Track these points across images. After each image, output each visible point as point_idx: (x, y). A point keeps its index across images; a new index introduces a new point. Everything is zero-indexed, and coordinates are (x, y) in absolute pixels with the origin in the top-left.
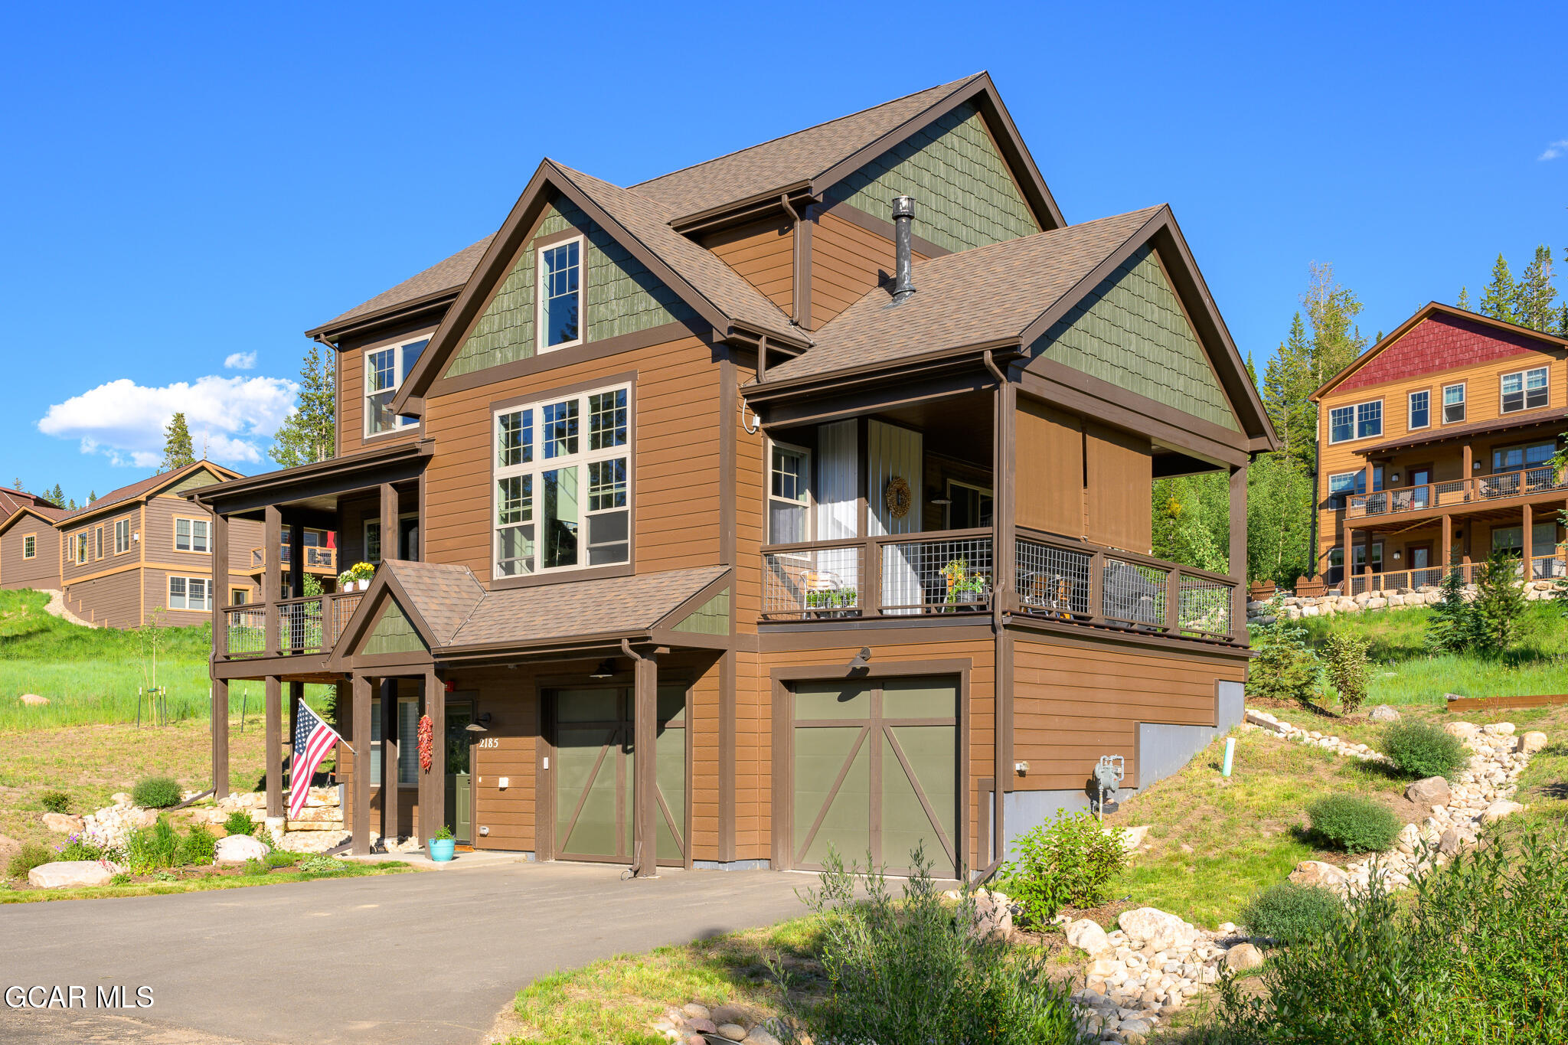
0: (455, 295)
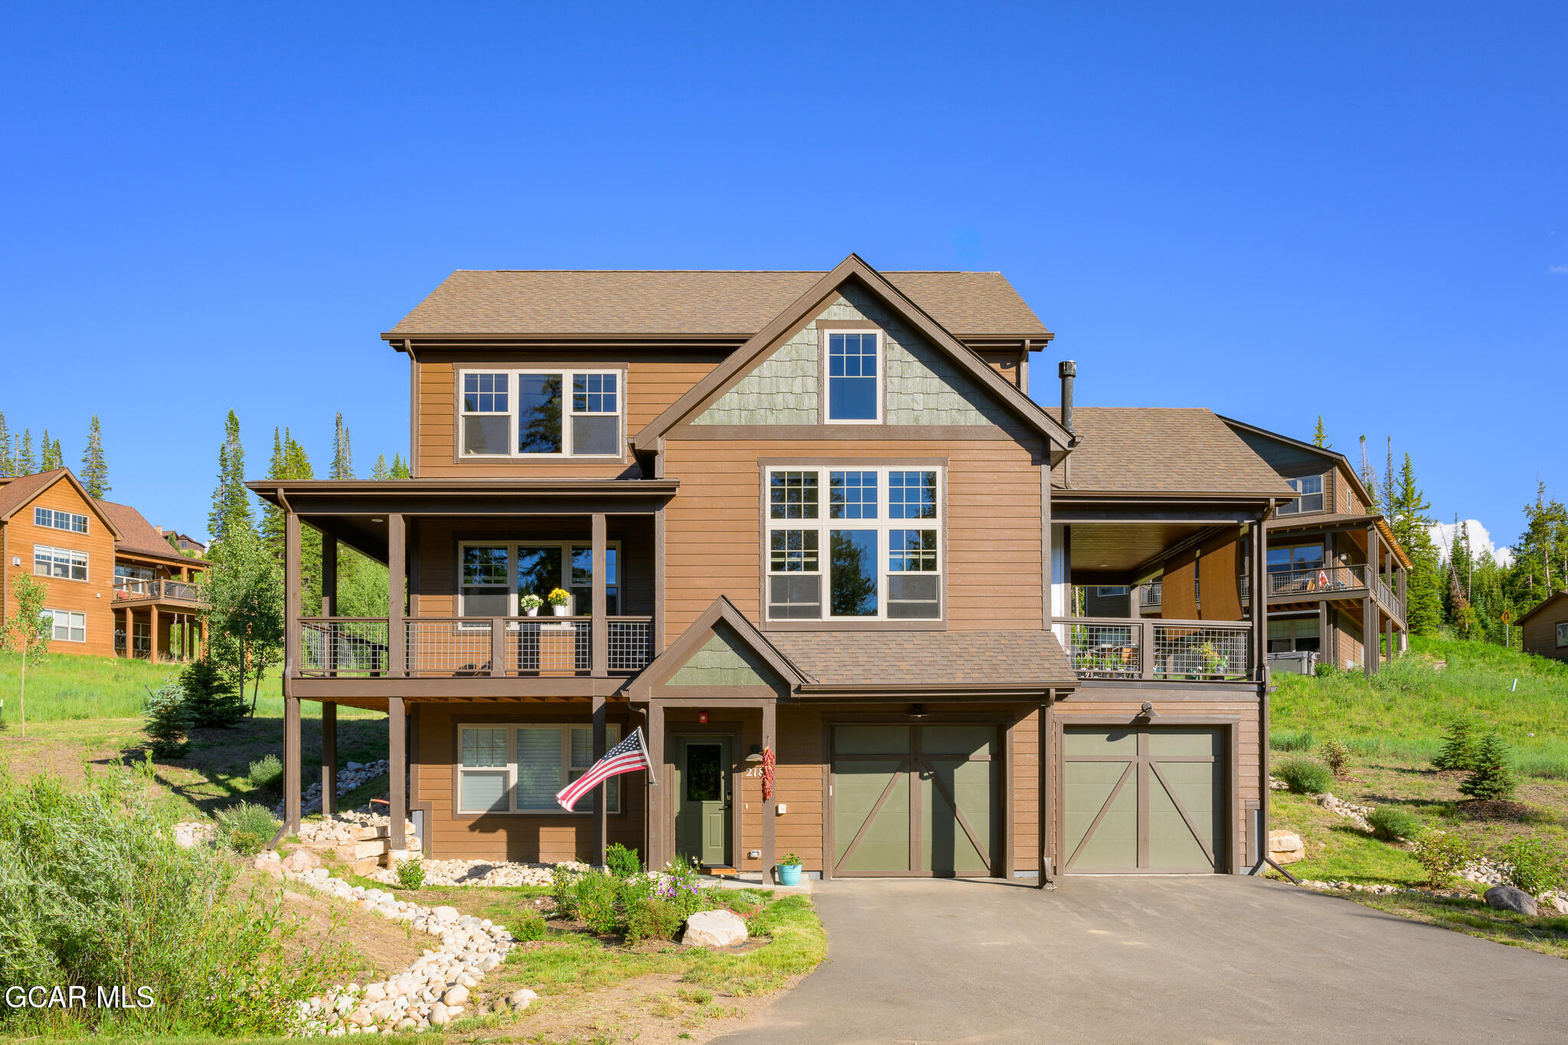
0: (744, 341)
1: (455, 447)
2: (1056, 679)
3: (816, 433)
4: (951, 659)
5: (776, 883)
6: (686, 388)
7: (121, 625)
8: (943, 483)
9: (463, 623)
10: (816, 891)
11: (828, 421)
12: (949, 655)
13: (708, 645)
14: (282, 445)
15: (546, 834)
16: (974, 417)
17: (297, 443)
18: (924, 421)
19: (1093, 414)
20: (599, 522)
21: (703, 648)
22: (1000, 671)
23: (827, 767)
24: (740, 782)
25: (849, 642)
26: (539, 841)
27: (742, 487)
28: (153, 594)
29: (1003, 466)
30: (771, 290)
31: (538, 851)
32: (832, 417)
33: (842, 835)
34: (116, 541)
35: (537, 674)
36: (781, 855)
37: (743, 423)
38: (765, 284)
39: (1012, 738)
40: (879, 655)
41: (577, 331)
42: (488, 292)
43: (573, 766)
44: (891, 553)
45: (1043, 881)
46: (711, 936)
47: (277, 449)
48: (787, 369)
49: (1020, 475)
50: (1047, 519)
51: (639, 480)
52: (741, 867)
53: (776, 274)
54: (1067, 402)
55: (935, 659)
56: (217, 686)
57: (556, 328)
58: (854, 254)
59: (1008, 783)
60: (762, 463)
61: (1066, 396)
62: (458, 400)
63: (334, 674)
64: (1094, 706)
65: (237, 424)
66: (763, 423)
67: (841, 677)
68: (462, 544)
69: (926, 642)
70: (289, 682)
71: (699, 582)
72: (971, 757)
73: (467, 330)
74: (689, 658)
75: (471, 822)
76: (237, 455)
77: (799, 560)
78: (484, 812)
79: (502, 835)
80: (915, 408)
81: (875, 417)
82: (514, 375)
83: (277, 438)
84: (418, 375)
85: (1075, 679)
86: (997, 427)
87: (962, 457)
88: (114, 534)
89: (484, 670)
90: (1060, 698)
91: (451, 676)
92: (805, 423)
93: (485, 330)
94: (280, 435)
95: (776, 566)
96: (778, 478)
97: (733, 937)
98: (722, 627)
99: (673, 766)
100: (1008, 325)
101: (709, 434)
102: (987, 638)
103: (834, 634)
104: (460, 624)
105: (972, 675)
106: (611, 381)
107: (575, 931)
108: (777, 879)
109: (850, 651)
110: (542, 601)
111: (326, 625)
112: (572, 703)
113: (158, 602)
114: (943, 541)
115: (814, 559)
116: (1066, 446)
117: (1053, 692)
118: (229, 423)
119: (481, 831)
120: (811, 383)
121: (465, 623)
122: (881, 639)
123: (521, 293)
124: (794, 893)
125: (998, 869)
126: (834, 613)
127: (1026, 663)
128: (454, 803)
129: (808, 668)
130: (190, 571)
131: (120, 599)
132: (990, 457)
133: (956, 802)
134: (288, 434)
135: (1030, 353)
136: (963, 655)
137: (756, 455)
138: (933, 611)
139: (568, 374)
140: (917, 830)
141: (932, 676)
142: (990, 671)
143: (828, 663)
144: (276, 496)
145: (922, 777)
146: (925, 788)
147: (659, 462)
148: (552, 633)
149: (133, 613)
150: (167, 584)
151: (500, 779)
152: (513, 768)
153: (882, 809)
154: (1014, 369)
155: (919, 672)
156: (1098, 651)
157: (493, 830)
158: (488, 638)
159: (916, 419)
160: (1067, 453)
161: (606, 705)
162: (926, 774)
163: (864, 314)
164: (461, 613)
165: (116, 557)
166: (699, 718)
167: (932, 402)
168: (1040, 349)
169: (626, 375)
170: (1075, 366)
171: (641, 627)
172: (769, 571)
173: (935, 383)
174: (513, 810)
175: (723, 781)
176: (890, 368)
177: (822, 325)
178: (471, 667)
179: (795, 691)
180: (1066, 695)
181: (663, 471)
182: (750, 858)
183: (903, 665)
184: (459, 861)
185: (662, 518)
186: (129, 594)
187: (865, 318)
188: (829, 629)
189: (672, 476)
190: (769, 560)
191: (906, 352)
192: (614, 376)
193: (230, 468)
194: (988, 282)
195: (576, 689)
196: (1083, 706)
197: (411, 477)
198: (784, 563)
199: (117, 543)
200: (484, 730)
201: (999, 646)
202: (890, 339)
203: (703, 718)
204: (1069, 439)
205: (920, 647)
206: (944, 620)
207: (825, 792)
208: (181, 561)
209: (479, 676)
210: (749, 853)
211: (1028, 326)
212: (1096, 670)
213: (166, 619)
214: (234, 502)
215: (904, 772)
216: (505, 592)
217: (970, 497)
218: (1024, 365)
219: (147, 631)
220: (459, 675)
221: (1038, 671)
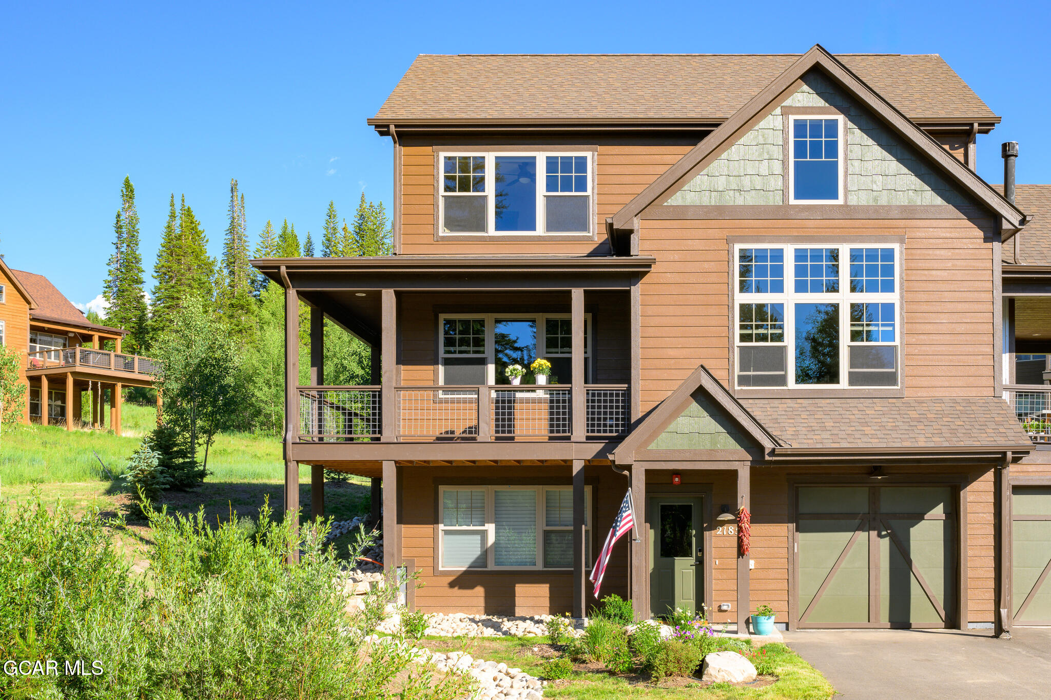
1: (435, 225)
2: (1012, 443)
3: (781, 213)
4: (912, 424)
5: (750, 633)
6: (662, 170)
7: (35, 394)
8: (901, 259)
9: (443, 391)
10: (788, 641)
11: (793, 201)
12: (909, 420)
13: (686, 412)
14: (178, 212)
15: (522, 591)
16: (929, 197)
17: (192, 209)
18: (883, 201)
19: (1031, 191)
20: (578, 296)
21: (683, 414)
22: (958, 435)
23: (792, 526)
24: (711, 539)
25: (814, 409)
26: (514, 596)
27: (713, 263)
28: (67, 362)
29: (957, 244)
30: (724, 74)
31: (514, 606)
32: (797, 197)
33: (805, 589)
34: (31, 309)
35: (512, 438)
36: (754, 608)
37: (713, 203)
38: (717, 68)
39: (965, 498)
40: (843, 420)
41: (549, 116)
42: (456, 77)
43: (547, 525)
44: (852, 325)
45: (999, 630)
46: (729, 673)
47: (173, 216)
48: (754, 153)
49: (974, 251)
50: (999, 294)
51: (615, 257)
52: (712, 619)
53: (725, 58)
54: (1010, 180)
55: (897, 424)
56: (176, 452)
57: (530, 113)
58: (818, 45)
59: (962, 541)
60: (730, 241)
61: (1009, 175)
62: (438, 181)
63: (321, 439)
64: (1041, 468)
65: (132, 191)
66: (732, 204)
67: (812, 441)
68: (442, 317)
69: (886, 409)
70: (290, 446)
71: (672, 353)
72: (926, 517)
73: (447, 115)
74: (670, 423)
75: (451, 579)
76: (133, 222)
77: (765, 332)
78: (464, 569)
79: (480, 591)
80: (875, 188)
81: (836, 197)
82: (490, 157)
83: (172, 205)
84: (400, 158)
85: (1030, 443)
86: (951, 207)
87: (919, 234)
88: (29, 303)
89: (464, 435)
90: (1015, 460)
91: (432, 441)
92: (771, 203)
93: (464, 116)
94: (175, 202)
95: (744, 338)
96: (745, 256)
97: (746, 675)
98: (701, 395)
99: (648, 525)
100: (956, 109)
101: (681, 214)
102: (943, 405)
103: (799, 401)
104: (440, 392)
105: (934, 439)
106: (581, 164)
107: (593, 672)
108: (752, 630)
109: (816, 416)
110: (524, 370)
111: (315, 393)
112: (547, 467)
113: (73, 369)
114: (901, 314)
115: (780, 331)
116: (1017, 224)
117: (1010, 455)
118: (124, 190)
119: (460, 588)
120: (777, 167)
121: (446, 391)
122: (843, 405)
123: (487, 77)
124: (771, 642)
125: (953, 620)
126: (797, 382)
127: (982, 427)
128: (436, 561)
129: (779, 433)
130: (101, 339)
131: (34, 367)
132: (944, 235)
133: (912, 557)
134: (183, 201)
135: (977, 135)
136: (922, 420)
137: (726, 233)
138: (891, 379)
139: (541, 156)
140: (876, 584)
141: (896, 440)
142: (950, 435)
143: (798, 429)
144: (279, 272)
145: (880, 536)
146: (884, 544)
147: (634, 239)
148: (528, 401)
149: (48, 381)
150: (82, 352)
151: (478, 537)
152: (490, 528)
153: (843, 565)
154: (962, 150)
155: (883, 436)
156: (1039, 416)
157: (472, 587)
158: (474, 406)
159: (875, 200)
160: (1017, 230)
161: (586, 468)
162: (884, 533)
163: (826, 101)
164: (441, 382)
165: (31, 326)
166: (672, 480)
167: (891, 183)
168: (986, 132)
169: (596, 157)
170: (1017, 147)
171: (617, 395)
172: (737, 342)
173: (893, 165)
174: (491, 567)
175: (694, 539)
176: (851, 151)
177: (786, 111)
178: (453, 432)
179: (769, 454)
180: (1021, 458)
181: (639, 249)
182: (720, 610)
183: (868, 430)
184: (441, 615)
185: (637, 292)
186: (44, 361)
187: (827, 105)
188: (795, 396)
189: (646, 253)
190: (737, 332)
191: (865, 136)
192: (585, 158)
193: (125, 235)
194: (929, 65)
195: (555, 453)
196: (1030, 468)
197: (395, 254)
198: (751, 335)
199: (32, 312)
200: (464, 491)
201: (955, 412)
202: (850, 125)
203: (677, 479)
204: (1020, 218)
205: (881, 413)
206: (902, 388)
207: (790, 549)
208: (92, 329)
209: (458, 441)
210: (720, 606)
211: (975, 110)
212: (1042, 434)
213: (80, 386)
214: (129, 269)
215: (863, 531)
216: (483, 362)
217: (926, 272)
218: (971, 147)
219: (63, 398)
220: (440, 439)
221: (994, 435)
